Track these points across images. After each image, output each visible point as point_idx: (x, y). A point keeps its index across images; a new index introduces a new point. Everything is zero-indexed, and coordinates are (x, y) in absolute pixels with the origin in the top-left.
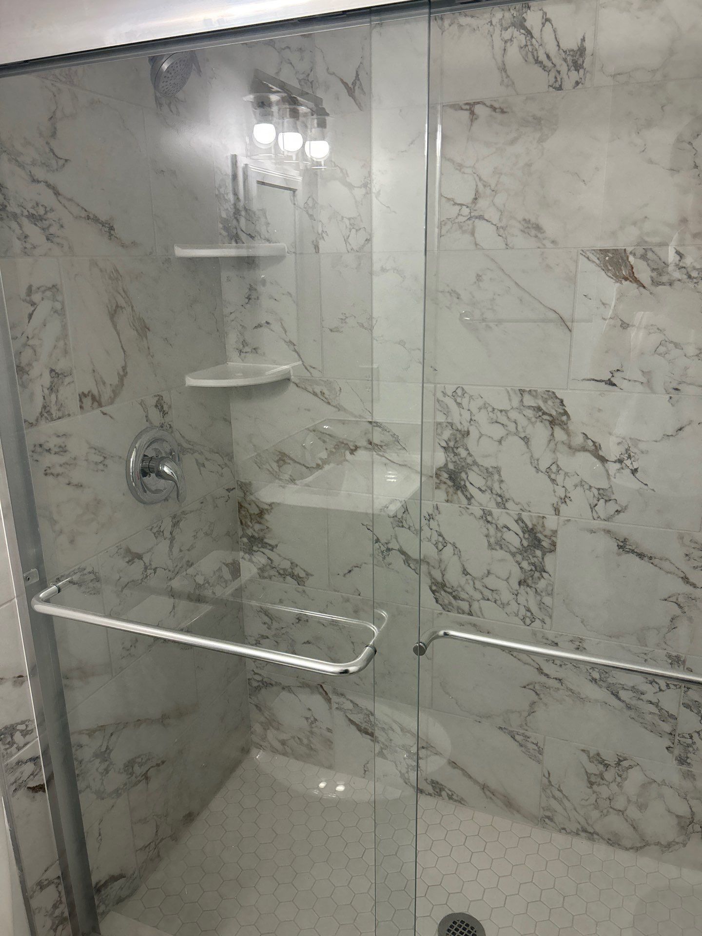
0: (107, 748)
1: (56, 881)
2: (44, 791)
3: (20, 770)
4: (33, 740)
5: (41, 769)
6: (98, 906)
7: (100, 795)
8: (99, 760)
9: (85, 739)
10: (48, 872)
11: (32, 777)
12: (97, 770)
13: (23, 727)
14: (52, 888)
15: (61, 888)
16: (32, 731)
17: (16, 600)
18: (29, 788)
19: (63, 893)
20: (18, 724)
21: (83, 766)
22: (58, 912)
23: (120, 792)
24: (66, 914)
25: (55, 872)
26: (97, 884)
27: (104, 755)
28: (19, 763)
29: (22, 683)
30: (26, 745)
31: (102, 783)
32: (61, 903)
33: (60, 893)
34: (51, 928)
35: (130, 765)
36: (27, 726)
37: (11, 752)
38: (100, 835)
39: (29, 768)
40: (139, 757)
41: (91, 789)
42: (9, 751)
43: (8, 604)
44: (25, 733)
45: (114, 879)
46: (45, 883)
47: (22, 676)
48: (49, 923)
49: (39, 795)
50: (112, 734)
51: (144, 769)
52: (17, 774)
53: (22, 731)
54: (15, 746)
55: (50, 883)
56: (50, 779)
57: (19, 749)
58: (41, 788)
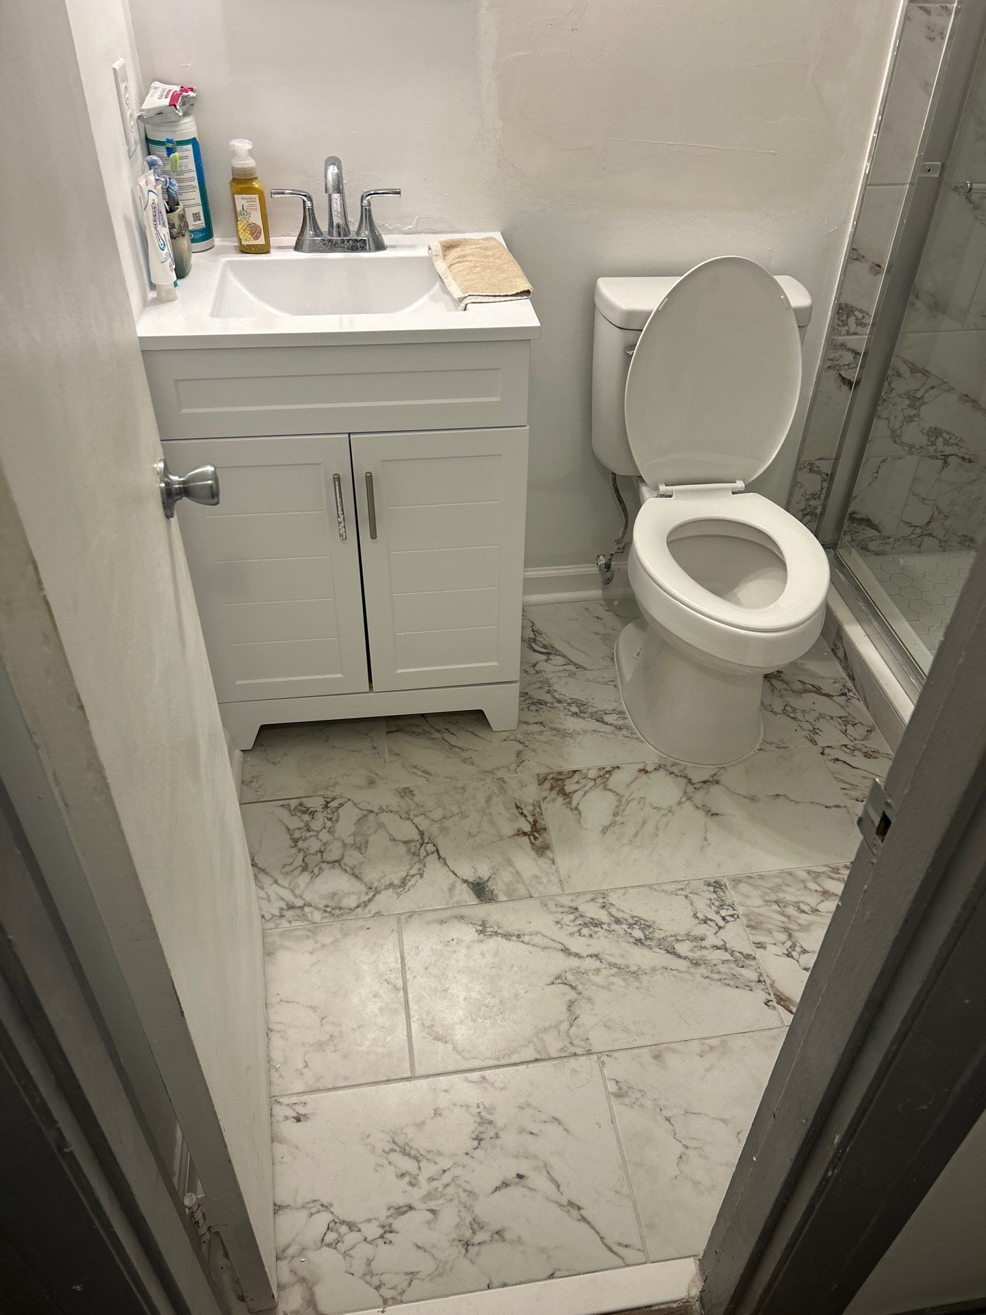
0: (922, 397)
1: (824, 475)
2: (851, 390)
3: (840, 352)
4: (863, 335)
5: (857, 366)
6: (845, 533)
7: (895, 437)
8: (907, 402)
9: (904, 369)
10: (821, 461)
11: (846, 367)
12: (903, 410)
13: (860, 315)
14: (818, 478)
15: (825, 485)
16: (865, 325)
17: (908, 186)
18: (840, 375)
19: (824, 491)
20: (857, 309)
21: (892, 396)
22: (812, 503)
23: (914, 450)
24: (818, 511)
25: (826, 467)
26: (854, 513)
27: (915, 401)
28: (843, 346)
29: (877, 273)
30: (855, 334)
31: (901, 428)
32: (819, 498)
33: (822, 488)
34: (802, 510)
35: (935, 433)
36: (863, 317)
37: (841, 331)
38: (877, 472)
39: (848, 357)
40: (949, 433)
41: (889, 424)
42: (840, 328)
43: (900, 187)
44: (860, 323)
45: (868, 522)
46: (816, 469)
47: (880, 267)
48: (802, 506)
49: (845, 388)
50: (933, 388)
51: (949, 450)
52: (837, 355)
53: (857, 319)
54: (846, 328)
55: (819, 473)
56: (858, 383)
57: (848, 333)
58: (850, 383)
